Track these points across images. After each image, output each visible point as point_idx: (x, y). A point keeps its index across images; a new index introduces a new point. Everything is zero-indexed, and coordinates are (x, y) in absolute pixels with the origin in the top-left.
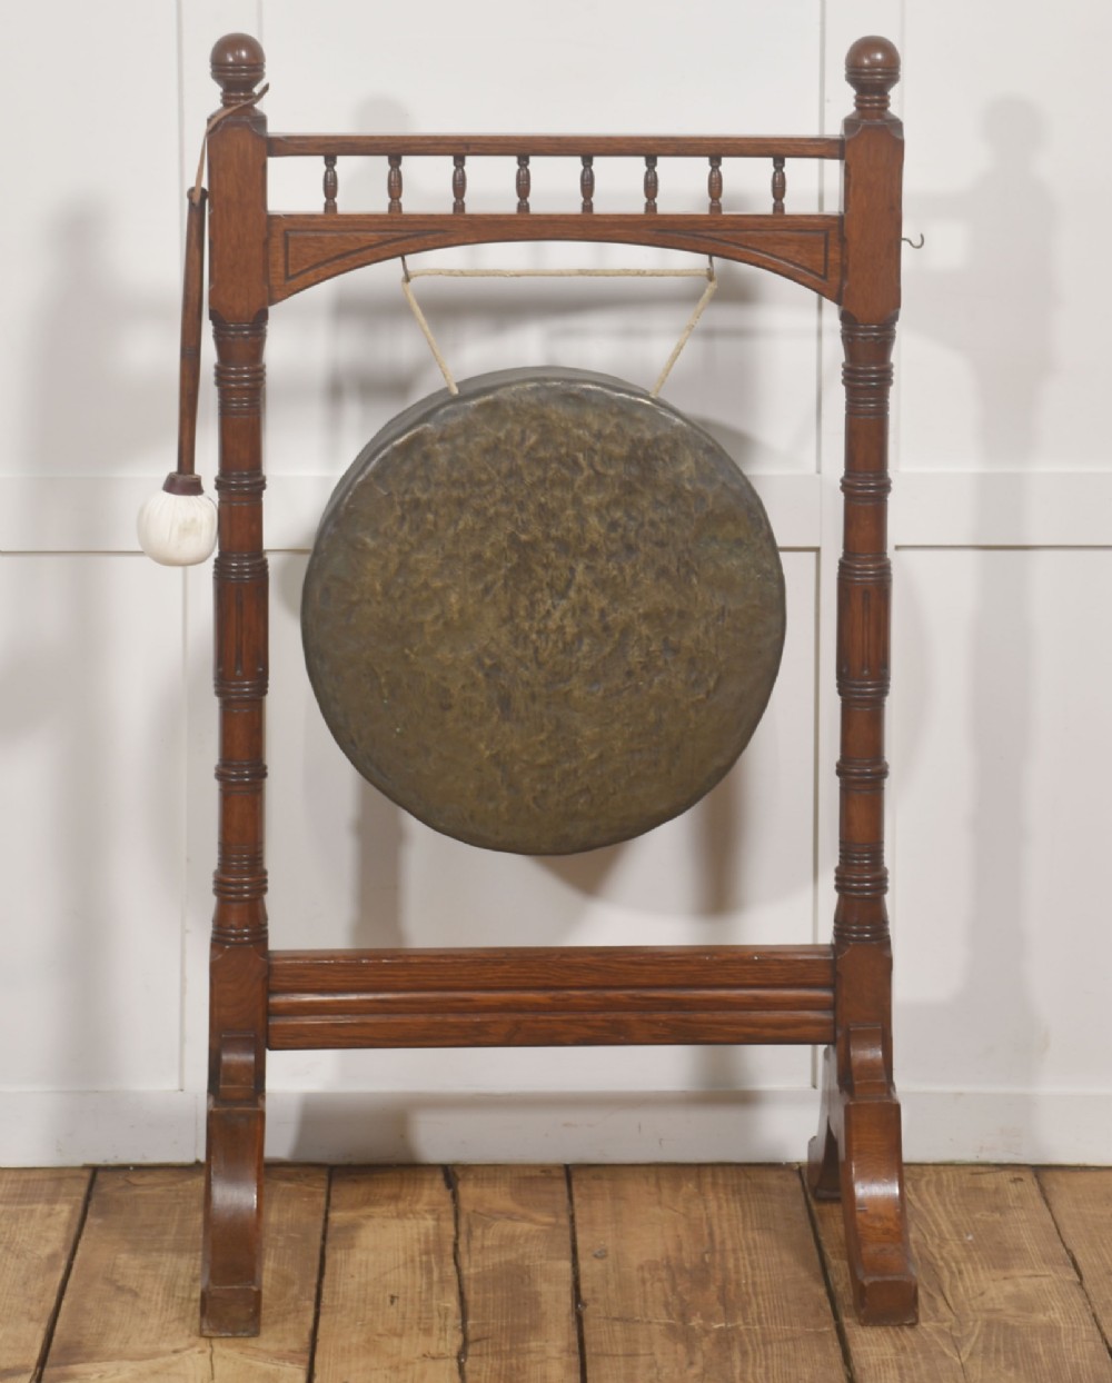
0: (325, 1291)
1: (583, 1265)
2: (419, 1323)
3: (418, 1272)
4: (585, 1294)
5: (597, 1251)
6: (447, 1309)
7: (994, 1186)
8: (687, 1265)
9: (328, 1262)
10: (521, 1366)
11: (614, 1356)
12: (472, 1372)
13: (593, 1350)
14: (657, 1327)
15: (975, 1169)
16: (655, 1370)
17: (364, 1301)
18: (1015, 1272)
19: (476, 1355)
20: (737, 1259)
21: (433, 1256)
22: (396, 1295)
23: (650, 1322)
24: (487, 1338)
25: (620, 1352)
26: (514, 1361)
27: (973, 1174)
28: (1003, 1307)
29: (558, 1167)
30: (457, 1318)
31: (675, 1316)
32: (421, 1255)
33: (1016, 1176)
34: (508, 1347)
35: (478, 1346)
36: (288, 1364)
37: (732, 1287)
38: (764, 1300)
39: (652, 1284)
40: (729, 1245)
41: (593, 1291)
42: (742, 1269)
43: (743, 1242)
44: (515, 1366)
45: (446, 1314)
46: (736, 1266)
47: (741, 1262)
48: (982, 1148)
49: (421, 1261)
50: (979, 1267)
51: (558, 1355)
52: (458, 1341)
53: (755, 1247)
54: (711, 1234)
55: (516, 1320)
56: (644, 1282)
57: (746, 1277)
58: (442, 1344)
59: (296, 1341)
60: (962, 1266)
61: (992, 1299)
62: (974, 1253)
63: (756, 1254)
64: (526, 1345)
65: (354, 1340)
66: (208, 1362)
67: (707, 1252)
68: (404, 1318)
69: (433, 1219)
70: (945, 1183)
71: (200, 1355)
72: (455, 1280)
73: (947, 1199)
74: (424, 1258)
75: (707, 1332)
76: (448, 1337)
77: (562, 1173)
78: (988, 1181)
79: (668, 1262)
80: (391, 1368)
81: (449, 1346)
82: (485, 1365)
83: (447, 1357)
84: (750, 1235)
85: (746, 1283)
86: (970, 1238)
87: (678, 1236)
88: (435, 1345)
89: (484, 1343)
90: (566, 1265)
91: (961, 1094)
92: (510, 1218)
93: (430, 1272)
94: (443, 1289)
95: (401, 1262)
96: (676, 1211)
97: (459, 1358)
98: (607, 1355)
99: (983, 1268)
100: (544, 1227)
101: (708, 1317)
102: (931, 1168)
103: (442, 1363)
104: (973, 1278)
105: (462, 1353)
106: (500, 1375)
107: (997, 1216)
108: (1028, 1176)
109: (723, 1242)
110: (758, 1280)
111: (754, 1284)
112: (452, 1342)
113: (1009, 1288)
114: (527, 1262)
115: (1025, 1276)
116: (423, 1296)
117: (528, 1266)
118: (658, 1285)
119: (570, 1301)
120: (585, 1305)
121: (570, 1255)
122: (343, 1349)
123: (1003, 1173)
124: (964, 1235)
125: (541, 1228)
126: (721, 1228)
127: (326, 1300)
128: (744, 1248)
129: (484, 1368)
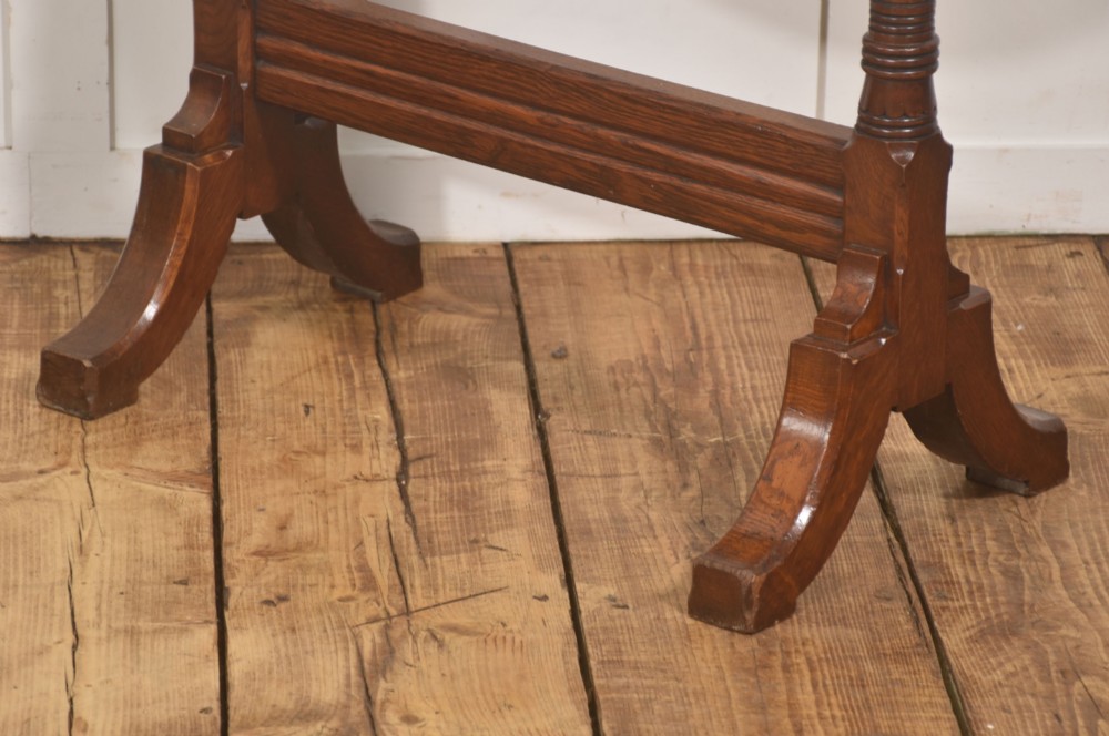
0: (221, 399)
1: (540, 368)
2: (344, 438)
3: (335, 376)
4: (546, 404)
5: (555, 349)
6: (376, 421)
7: (1046, 263)
8: (669, 367)
9: (220, 363)
10: (477, 489)
11: (588, 476)
12: (418, 497)
13: (563, 470)
14: (639, 441)
15: (1021, 242)
16: (642, 494)
17: (272, 412)
18: (1080, 368)
19: (419, 477)
20: (729, 358)
21: (351, 356)
22: (311, 403)
23: (630, 436)
24: (431, 456)
25: (597, 472)
26: (467, 484)
27: (1017, 248)
28: (1067, 412)
29: (495, 245)
30: (390, 432)
31: (659, 427)
32: (335, 355)
33: (1073, 249)
34: (458, 468)
35: (421, 465)
36: (188, 489)
37: (727, 392)
38: (768, 408)
39: (627, 390)
40: (718, 342)
41: (555, 399)
42: (737, 370)
43: (735, 338)
44: (469, 490)
45: (376, 427)
46: (730, 367)
47: (736, 362)
48: (1029, 216)
49: (337, 362)
50: (1034, 362)
51: (520, 476)
52: (396, 459)
53: (751, 344)
54: (694, 328)
55: (464, 434)
56: (617, 387)
57: (743, 380)
58: (375, 463)
59: (192, 458)
60: (1013, 362)
61: (1053, 403)
62: (1026, 347)
63: (753, 351)
64: (479, 465)
65: (266, 458)
66: (86, 485)
67: (691, 350)
68: (324, 432)
69: (346, 311)
70: (983, 260)
71: (74, 477)
72: (382, 386)
73: (987, 280)
74: (340, 359)
75: (701, 447)
76: (382, 455)
77: (501, 253)
78: (1037, 257)
79: (645, 362)
80: (315, 492)
81: (384, 466)
82: (431, 488)
83: (385, 479)
84: (742, 327)
85: (744, 387)
86: (1020, 328)
87: (654, 331)
88: (368, 467)
89: (428, 461)
90: (518, 367)
91: (1005, 151)
92: (440, 309)
93: (350, 376)
94: (369, 396)
95: (312, 364)
96: (647, 299)
97: (398, 480)
98: (581, 476)
99: (1039, 365)
100: (487, 321)
101: (701, 429)
102: (964, 241)
103: (379, 487)
104: (1027, 377)
105: (402, 475)
106: (451, 500)
107: (1052, 300)
108: (1089, 250)
109: (710, 338)
110: (757, 383)
111: (753, 388)
112: (388, 462)
113: (1073, 388)
114: (469, 364)
115: (1093, 374)
116: (345, 405)
117: (471, 368)
118: (634, 390)
119: (528, 411)
120: (547, 416)
121: (522, 356)
122: (253, 469)
123: (1056, 245)
124: (1012, 324)
125: (483, 321)
126: (705, 320)
127: (223, 411)
128: (737, 344)
129: (432, 493)
